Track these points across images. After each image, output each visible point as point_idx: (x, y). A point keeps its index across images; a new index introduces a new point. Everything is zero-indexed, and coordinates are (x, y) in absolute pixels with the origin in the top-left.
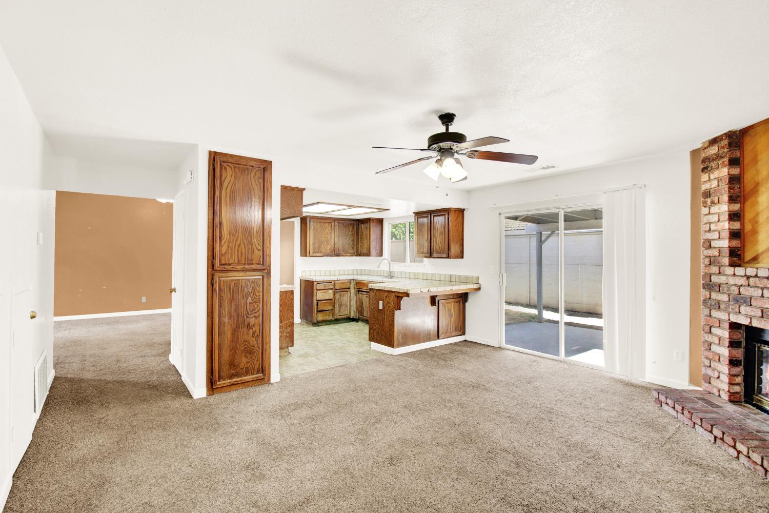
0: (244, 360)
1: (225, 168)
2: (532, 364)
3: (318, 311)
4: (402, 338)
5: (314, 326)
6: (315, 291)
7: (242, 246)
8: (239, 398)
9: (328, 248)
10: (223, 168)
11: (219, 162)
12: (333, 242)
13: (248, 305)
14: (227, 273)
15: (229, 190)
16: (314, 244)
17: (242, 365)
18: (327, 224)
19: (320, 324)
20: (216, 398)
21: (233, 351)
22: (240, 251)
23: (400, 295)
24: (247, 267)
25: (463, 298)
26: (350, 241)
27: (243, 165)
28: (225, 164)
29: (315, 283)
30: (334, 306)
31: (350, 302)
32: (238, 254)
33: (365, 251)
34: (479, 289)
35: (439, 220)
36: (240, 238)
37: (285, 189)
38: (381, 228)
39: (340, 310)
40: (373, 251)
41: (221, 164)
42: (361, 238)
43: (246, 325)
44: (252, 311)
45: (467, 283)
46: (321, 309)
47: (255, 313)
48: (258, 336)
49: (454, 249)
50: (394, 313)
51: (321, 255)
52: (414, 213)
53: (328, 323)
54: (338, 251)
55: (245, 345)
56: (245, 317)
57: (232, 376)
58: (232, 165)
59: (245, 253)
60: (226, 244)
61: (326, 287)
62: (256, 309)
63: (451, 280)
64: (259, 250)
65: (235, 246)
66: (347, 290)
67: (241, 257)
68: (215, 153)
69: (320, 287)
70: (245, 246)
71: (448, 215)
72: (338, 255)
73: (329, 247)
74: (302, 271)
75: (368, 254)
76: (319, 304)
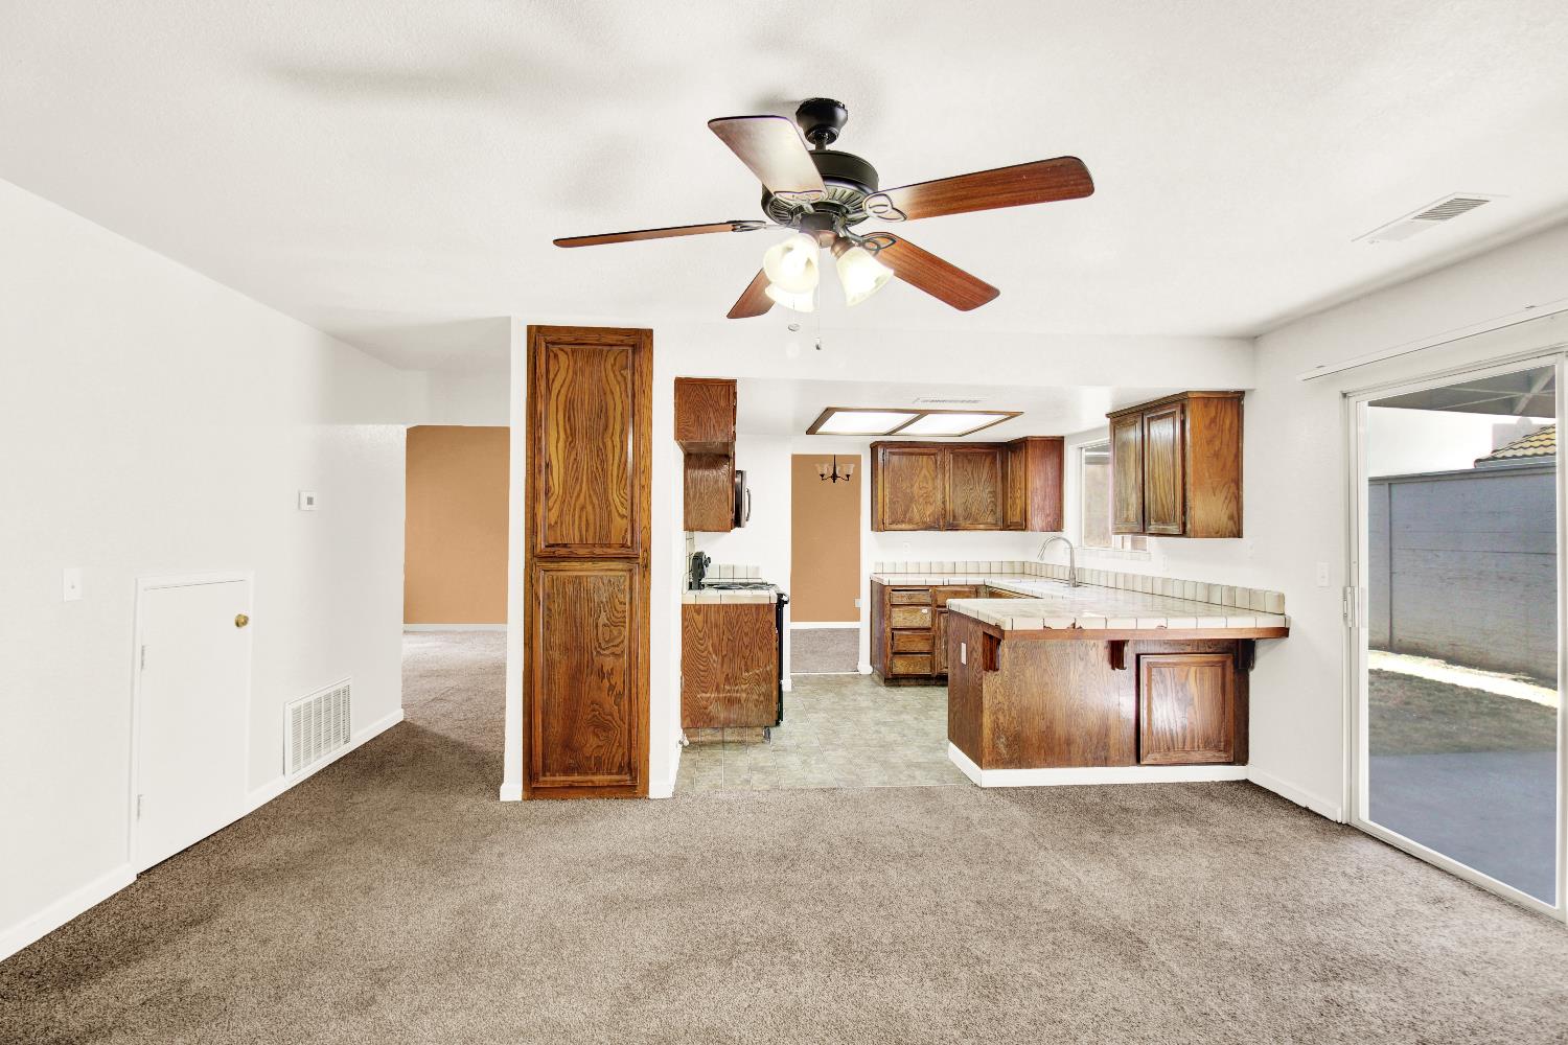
0: (593, 741)
1: (556, 356)
3: (895, 653)
5: (887, 686)
6: (889, 608)
7: (589, 508)
8: (571, 819)
10: (552, 354)
11: (543, 344)
12: (939, 496)
13: (600, 628)
14: (558, 562)
15: (562, 398)
16: (892, 502)
17: (587, 751)
18: (925, 458)
19: (904, 682)
20: (532, 805)
21: (571, 719)
22: (584, 519)
23: (1001, 636)
24: (598, 551)
25: (1238, 656)
26: (987, 494)
27: (591, 344)
28: (555, 348)
29: (889, 590)
30: (934, 643)
32: (580, 525)
33: (1017, 519)
34: (1283, 632)
35: (1163, 432)
36: (583, 490)
38: (1057, 461)
40: (1037, 520)
41: (547, 347)
42: (1011, 487)
43: (595, 669)
44: (607, 642)
46: (902, 648)
47: (617, 646)
48: (620, 695)
49: (1206, 507)
51: (911, 527)
52: (1108, 416)
53: (921, 682)
54: (954, 517)
55: (594, 710)
56: (595, 653)
57: (567, 771)
58: (568, 348)
59: (595, 524)
60: (557, 506)
61: (914, 600)
62: (615, 638)
63: (1209, 599)
64: (623, 517)
65: (574, 510)
67: (587, 531)
68: (539, 328)
69: (899, 598)
70: (594, 507)
71: (1183, 412)
72: (953, 527)
73: (929, 510)
74: (876, 564)
75: (1022, 525)
76: (896, 638)
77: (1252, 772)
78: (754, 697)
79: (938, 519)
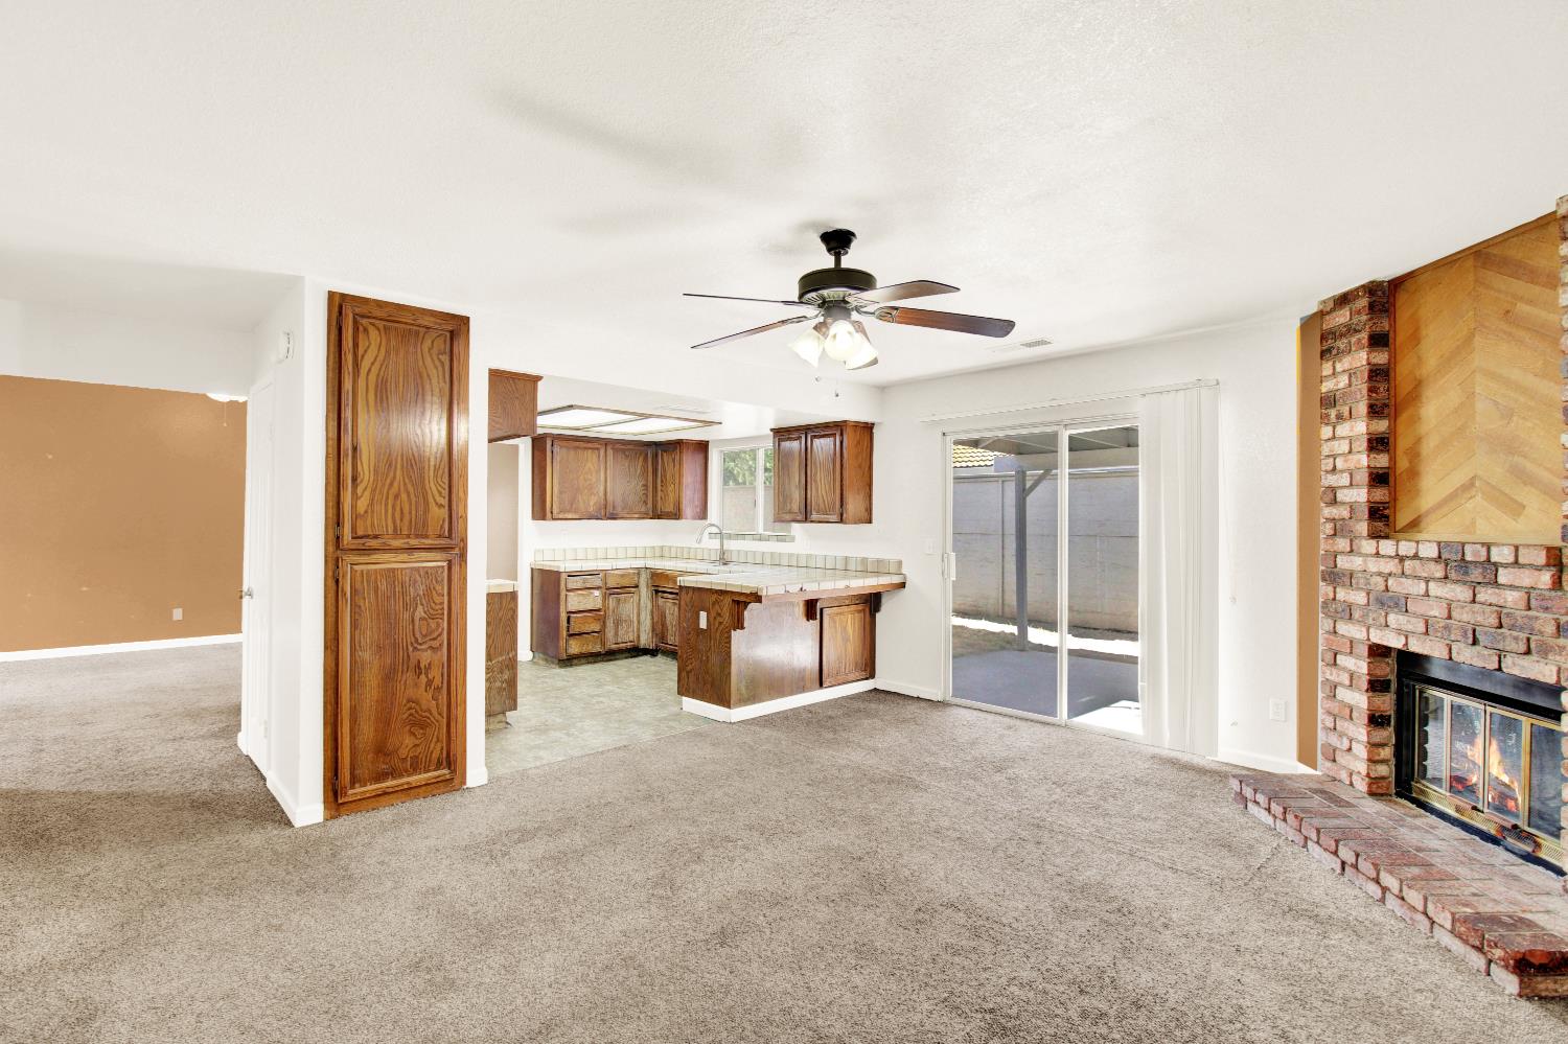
0: (409, 741)
1: (365, 330)
2: (1006, 732)
3: (571, 635)
4: (747, 688)
5: (561, 667)
6: (563, 593)
7: (404, 496)
8: (396, 823)
9: (592, 502)
10: (361, 329)
11: (351, 316)
12: (602, 488)
13: (417, 623)
14: (369, 555)
15: (372, 377)
16: (561, 492)
17: (403, 753)
18: (590, 451)
19: (575, 661)
20: (346, 823)
21: (384, 721)
22: (398, 509)
23: (742, 599)
24: (414, 542)
25: (872, 603)
26: (640, 487)
27: (406, 323)
28: (364, 321)
29: (564, 576)
30: (604, 622)
31: (639, 615)
32: (393, 515)
33: (670, 508)
34: (903, 585)
35: (823, 446)
36: (398, 478)
37: (497, 377)
38: (702, 461)
39: (616, 634)
40: (688, 509)
41: (355, 322)
42: (662, 481)
43: (412, 665)
44: (425, 636)
45: (877, 573)
46: (577, 631)
47: (434, 639)
48: (438, 689)
49: (854, 505)
50: (730, 636)
51: (576, 516)
52: (772, 430)
53: (591, 659)
54: (614, 507)
55: (410, 708)
56: (411, 649)
57: (380, 777)
58: (381, 324)
59: (410, 513)
60: (367, 493)
61: (588, 584)
62: (433, 631)
63: (845, 568)
64: (441, 506)
65: (387, 498)
66: (633, 589)
67: (401, 520)
68: (344, 296)
69: (574, 583)
70: (409, 496)
71: (842, 434)
72: (613, 517)
73: (593, 500)
74: (534, 551)
75: (676, 515)
76: (572, 620)
77: (881, 682)
78: (498, 684)
79: (600, 509)
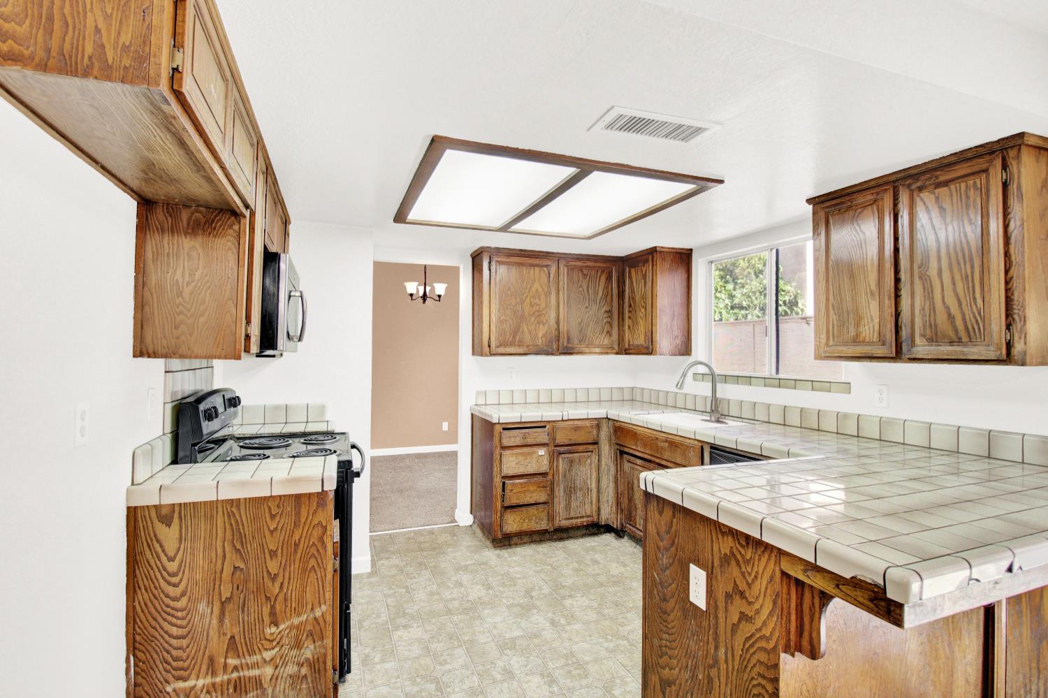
3: (506, 507)
6: (498, 451)
9: (542, 333)
12: (553, 315)
16: (500, 321)
18: (537, 269)
26: (602, 314)
29: (498, 429)
30: (552, 490)
31: (598, 481)
33: (640, 340)
38: (685, 276)
39: (568, 507)
40: (665, 339)
42: (630, 306)
46: (514, 501)
49: (1043, 324)
51: (521, 350)
52: (809, 201)
53: (535, 537)
54: (568, 339)
61: (530, 441)
66: (591, 447)
69: (511, 438)
71: (1005, 166)
72: (568, 351)
73: (542, 330)
74: (478, 393)
75: (648, 349)
76: (508, 488)
78: (291, 669)
79: (551, 341)
